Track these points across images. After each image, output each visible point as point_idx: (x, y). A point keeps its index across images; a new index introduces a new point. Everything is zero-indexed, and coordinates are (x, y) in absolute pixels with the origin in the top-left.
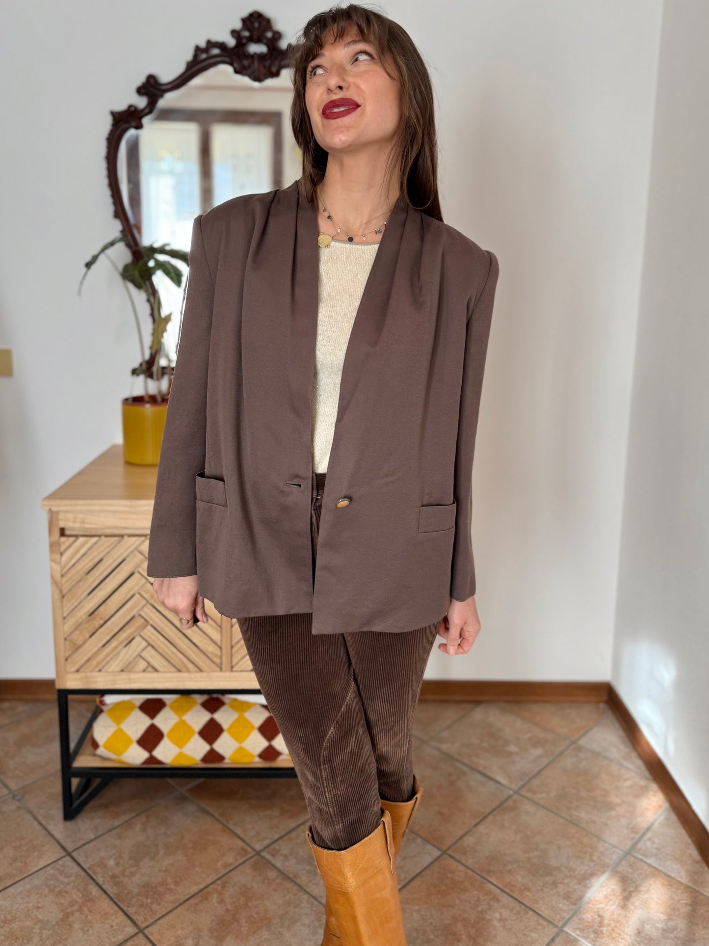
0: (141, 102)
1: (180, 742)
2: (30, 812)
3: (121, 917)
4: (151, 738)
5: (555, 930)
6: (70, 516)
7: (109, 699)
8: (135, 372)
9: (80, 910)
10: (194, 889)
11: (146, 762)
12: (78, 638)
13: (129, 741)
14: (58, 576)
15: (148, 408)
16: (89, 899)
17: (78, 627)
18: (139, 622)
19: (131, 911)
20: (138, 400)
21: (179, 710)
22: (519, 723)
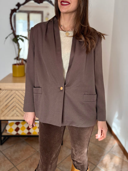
0: (17, 8)
1: (23, 130)
3: (11, 164)
4: (17, 129)
5: (95, 166)
6: (2, 86)
7: (9, 122)
8: (15, 59)
9: (3, 162)
10: (25, 158)
11: (16, 134)
12: (3, 110)
15: (17, 66)
16: (5, 160)
17: (3, 108)
18: (15, 107)
19: (13, 163)
20: (15, 64)
21: (23, 124)
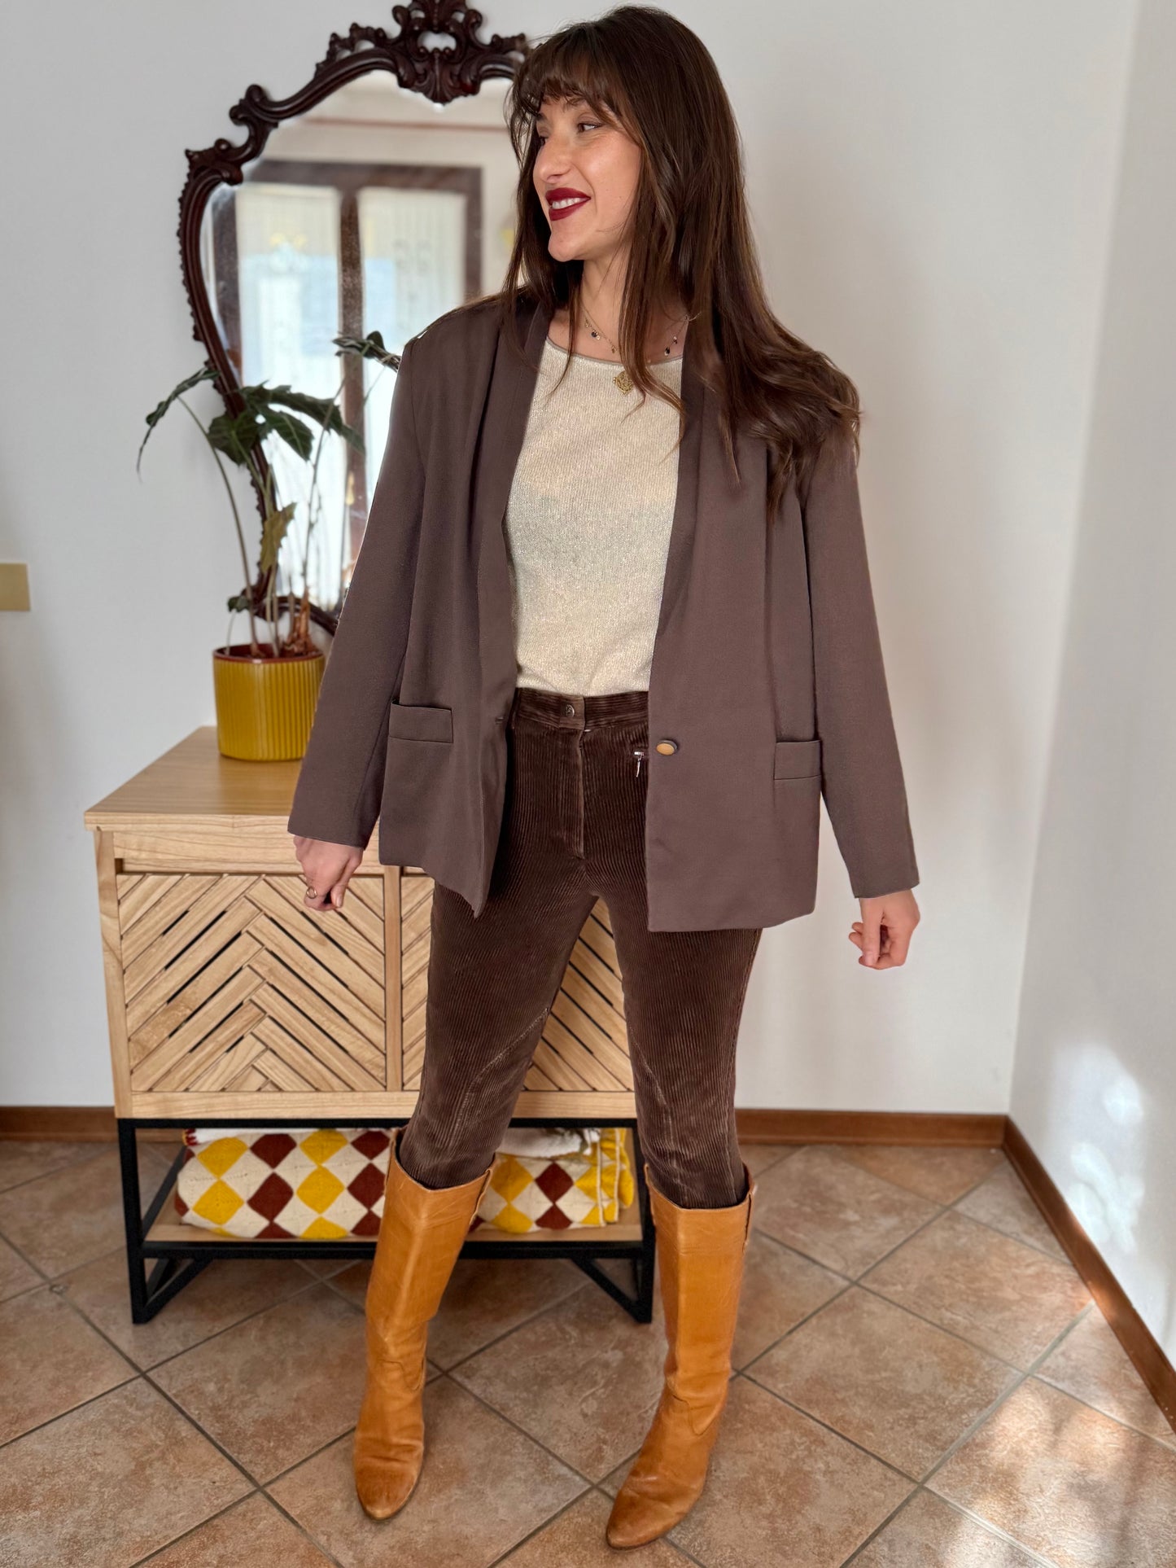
0: (239, 135)
1: (319, 1202)
2: (79, 1311)
3: (226, 1470)
4: (272, 1197)
5: (912, 1487)
6: (133, 840)
7: (203, 1135)
8: (233, 604)
9: (162, 1458)
11: (263, 1234)
12: (151, 1037)
13: (235, 1202)
14: (114, 939)
15: (258, 666)
16: (177, 1441)
17: (148, 1020)
18: (250, 1012)
19: (243, 1459)
20: (240, 652)
21: (318, 1153)
22: (861, 1177)
